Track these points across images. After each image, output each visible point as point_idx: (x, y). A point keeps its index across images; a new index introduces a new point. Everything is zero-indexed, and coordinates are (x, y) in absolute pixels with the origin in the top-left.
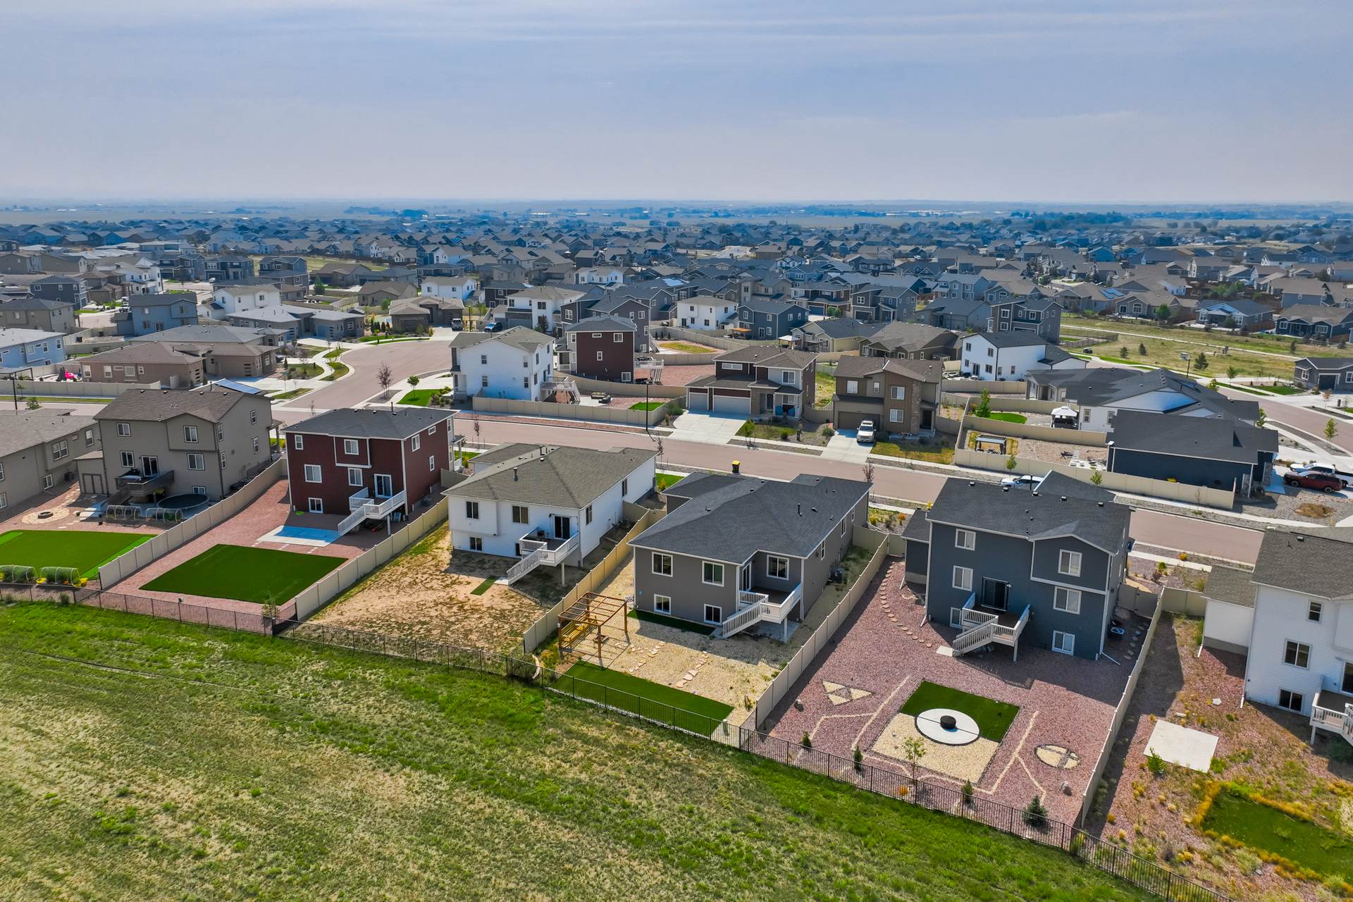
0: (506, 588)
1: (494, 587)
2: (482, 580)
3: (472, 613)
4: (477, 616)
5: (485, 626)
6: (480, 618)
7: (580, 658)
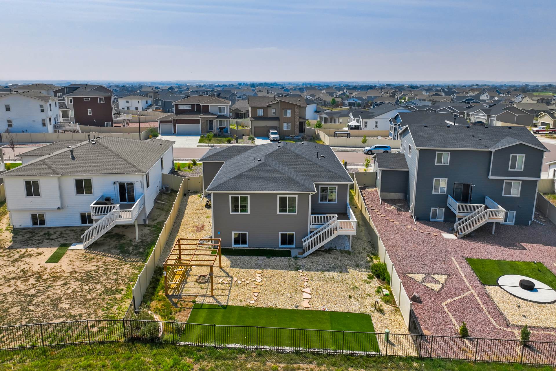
0: (83, 252)
1: (69, 253)
2: (55, 249)
3: (54, 281)
4: (60, 283)
5: (74, 290)
6: (66, 284)
7: (194, 302)
